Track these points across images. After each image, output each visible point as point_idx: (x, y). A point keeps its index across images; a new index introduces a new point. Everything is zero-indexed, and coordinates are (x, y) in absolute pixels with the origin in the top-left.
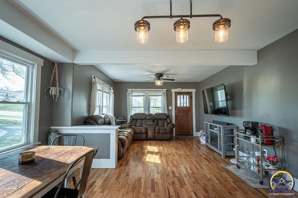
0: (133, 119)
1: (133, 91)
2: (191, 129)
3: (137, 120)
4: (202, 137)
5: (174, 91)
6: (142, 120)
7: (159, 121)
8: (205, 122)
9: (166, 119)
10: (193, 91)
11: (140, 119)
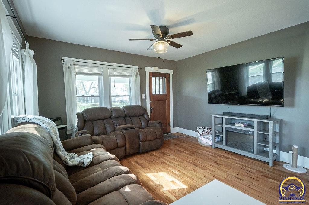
0: (85, 121)
1: (76, 63)
2: (168, 125)
3: (92, 121)
4: (207, 137)
5: (148, 70)
6: (103, 120)
7: (132, 118)
8: (212, 115)
9: (143, 115)
10: (171, 72)
11: (99, 120)
